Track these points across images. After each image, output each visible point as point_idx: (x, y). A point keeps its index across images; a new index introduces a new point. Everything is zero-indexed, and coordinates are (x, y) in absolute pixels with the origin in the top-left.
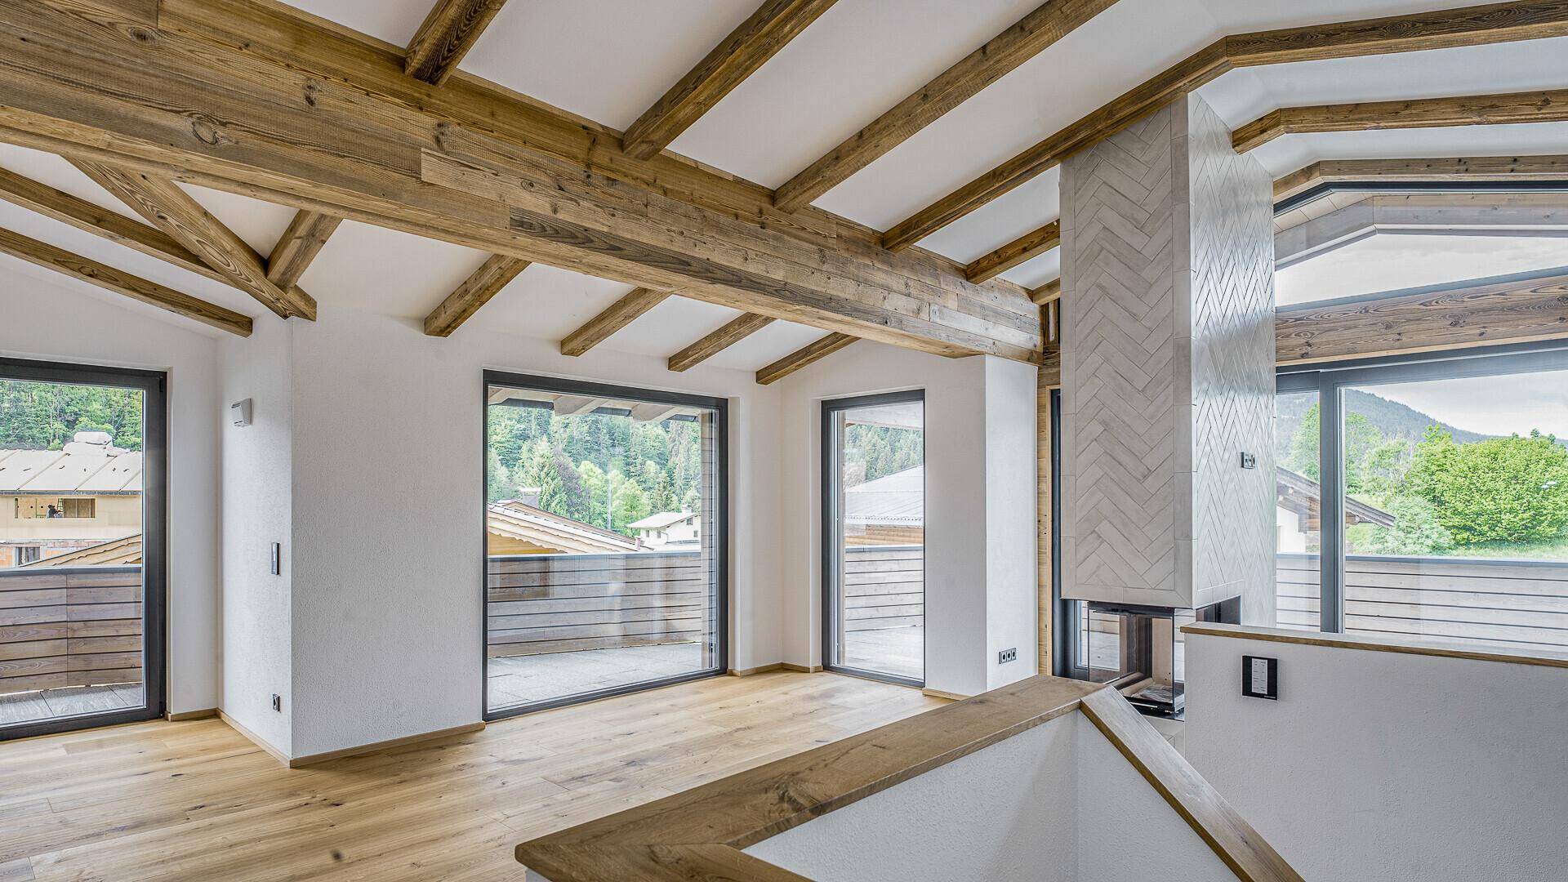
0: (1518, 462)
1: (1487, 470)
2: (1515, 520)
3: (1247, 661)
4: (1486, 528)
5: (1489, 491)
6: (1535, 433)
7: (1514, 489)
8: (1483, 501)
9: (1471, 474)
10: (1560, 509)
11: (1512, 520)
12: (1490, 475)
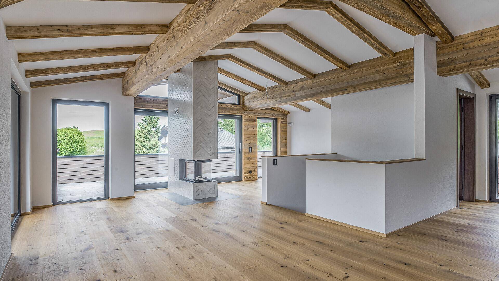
0: (71, 135)
1: (64, 136)
2: (71, 150)
3: (274, 160)
4: (63, 153)
5: (64, 142)
6: (74, 127)
7: (71, 142)
8: (63, 145)
9: (59, 138)
10: (81, 147)
11: (70, 150)
12: (65, 138)
